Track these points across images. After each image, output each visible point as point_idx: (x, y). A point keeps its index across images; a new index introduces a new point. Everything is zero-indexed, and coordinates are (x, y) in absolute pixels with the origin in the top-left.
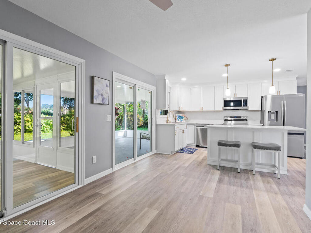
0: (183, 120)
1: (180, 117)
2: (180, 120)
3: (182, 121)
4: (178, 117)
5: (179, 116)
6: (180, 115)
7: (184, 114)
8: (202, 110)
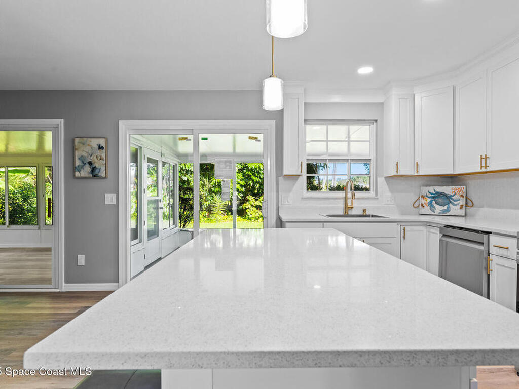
0: (455, 209)
1: (444, 199)
2: (439, 209)
3: (448, 210)
4: (434, 197)
5: (437, 196)
6: (440, 189)
7: (461, 185)
8: (486, 166)
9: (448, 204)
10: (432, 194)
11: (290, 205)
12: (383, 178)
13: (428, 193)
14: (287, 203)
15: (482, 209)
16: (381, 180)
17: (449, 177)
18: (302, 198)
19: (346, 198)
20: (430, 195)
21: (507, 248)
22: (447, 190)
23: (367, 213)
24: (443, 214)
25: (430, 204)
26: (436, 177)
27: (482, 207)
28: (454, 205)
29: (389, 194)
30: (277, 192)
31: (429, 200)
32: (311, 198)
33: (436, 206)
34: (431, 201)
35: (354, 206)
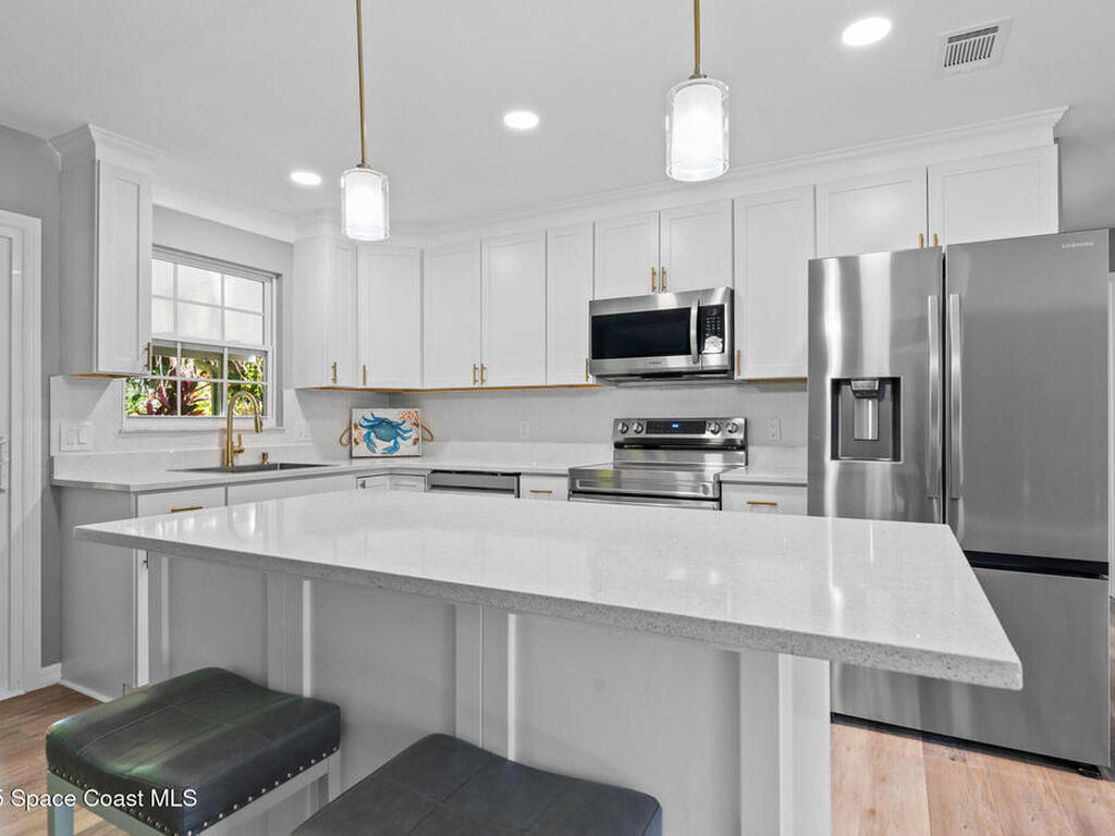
0: (406, 446)
1: (387, 429)
2: (381, 446)
3: (396, 447)
4: (372, 427)
5: (378, 425)
6: (381, 413)
7: (409, 407)
8: (483, 381)
9: (395, 438)
10: (369, 421)
11: (87, 451)
12: (293, 391)
13: (362, 421)
14: (76, 447)
15: (449, 443)
16: (289, 396)
17: (385, 393)
18: (120, 432)
19: (228, 431)
20: (365, 424)
21: (550, 492)
22: (392, 414)
23: (271, 460)
24: (389, 454)
25: (367, 438)
26: (370, 393)
27: (448, 440)
28: (404, 439)
29: (303, 422)
30: (47, 416)
31: (365, 431)
32: (146, 431)
33: (378, 442)
34: (369, 433)
35: (244, 446)
